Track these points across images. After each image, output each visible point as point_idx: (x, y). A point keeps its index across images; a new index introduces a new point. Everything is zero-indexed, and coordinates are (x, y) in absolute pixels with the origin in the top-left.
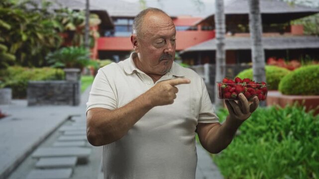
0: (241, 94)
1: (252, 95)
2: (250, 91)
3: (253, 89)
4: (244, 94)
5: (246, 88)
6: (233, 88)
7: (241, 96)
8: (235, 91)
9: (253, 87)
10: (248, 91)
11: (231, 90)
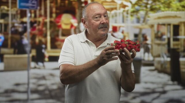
0: (125, 49)
1: (132, 49)
2: (130, 47)
3: (132, 45)
4: (127, 48)
5: (128, 45)
6: (121, 46)
7: (124, 50)
8: (121, 47)
9: (132, 44)
10: (129, 46)
11: (119, 47)
